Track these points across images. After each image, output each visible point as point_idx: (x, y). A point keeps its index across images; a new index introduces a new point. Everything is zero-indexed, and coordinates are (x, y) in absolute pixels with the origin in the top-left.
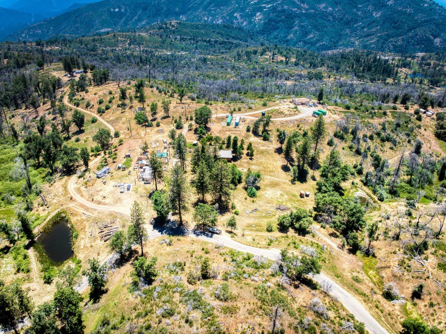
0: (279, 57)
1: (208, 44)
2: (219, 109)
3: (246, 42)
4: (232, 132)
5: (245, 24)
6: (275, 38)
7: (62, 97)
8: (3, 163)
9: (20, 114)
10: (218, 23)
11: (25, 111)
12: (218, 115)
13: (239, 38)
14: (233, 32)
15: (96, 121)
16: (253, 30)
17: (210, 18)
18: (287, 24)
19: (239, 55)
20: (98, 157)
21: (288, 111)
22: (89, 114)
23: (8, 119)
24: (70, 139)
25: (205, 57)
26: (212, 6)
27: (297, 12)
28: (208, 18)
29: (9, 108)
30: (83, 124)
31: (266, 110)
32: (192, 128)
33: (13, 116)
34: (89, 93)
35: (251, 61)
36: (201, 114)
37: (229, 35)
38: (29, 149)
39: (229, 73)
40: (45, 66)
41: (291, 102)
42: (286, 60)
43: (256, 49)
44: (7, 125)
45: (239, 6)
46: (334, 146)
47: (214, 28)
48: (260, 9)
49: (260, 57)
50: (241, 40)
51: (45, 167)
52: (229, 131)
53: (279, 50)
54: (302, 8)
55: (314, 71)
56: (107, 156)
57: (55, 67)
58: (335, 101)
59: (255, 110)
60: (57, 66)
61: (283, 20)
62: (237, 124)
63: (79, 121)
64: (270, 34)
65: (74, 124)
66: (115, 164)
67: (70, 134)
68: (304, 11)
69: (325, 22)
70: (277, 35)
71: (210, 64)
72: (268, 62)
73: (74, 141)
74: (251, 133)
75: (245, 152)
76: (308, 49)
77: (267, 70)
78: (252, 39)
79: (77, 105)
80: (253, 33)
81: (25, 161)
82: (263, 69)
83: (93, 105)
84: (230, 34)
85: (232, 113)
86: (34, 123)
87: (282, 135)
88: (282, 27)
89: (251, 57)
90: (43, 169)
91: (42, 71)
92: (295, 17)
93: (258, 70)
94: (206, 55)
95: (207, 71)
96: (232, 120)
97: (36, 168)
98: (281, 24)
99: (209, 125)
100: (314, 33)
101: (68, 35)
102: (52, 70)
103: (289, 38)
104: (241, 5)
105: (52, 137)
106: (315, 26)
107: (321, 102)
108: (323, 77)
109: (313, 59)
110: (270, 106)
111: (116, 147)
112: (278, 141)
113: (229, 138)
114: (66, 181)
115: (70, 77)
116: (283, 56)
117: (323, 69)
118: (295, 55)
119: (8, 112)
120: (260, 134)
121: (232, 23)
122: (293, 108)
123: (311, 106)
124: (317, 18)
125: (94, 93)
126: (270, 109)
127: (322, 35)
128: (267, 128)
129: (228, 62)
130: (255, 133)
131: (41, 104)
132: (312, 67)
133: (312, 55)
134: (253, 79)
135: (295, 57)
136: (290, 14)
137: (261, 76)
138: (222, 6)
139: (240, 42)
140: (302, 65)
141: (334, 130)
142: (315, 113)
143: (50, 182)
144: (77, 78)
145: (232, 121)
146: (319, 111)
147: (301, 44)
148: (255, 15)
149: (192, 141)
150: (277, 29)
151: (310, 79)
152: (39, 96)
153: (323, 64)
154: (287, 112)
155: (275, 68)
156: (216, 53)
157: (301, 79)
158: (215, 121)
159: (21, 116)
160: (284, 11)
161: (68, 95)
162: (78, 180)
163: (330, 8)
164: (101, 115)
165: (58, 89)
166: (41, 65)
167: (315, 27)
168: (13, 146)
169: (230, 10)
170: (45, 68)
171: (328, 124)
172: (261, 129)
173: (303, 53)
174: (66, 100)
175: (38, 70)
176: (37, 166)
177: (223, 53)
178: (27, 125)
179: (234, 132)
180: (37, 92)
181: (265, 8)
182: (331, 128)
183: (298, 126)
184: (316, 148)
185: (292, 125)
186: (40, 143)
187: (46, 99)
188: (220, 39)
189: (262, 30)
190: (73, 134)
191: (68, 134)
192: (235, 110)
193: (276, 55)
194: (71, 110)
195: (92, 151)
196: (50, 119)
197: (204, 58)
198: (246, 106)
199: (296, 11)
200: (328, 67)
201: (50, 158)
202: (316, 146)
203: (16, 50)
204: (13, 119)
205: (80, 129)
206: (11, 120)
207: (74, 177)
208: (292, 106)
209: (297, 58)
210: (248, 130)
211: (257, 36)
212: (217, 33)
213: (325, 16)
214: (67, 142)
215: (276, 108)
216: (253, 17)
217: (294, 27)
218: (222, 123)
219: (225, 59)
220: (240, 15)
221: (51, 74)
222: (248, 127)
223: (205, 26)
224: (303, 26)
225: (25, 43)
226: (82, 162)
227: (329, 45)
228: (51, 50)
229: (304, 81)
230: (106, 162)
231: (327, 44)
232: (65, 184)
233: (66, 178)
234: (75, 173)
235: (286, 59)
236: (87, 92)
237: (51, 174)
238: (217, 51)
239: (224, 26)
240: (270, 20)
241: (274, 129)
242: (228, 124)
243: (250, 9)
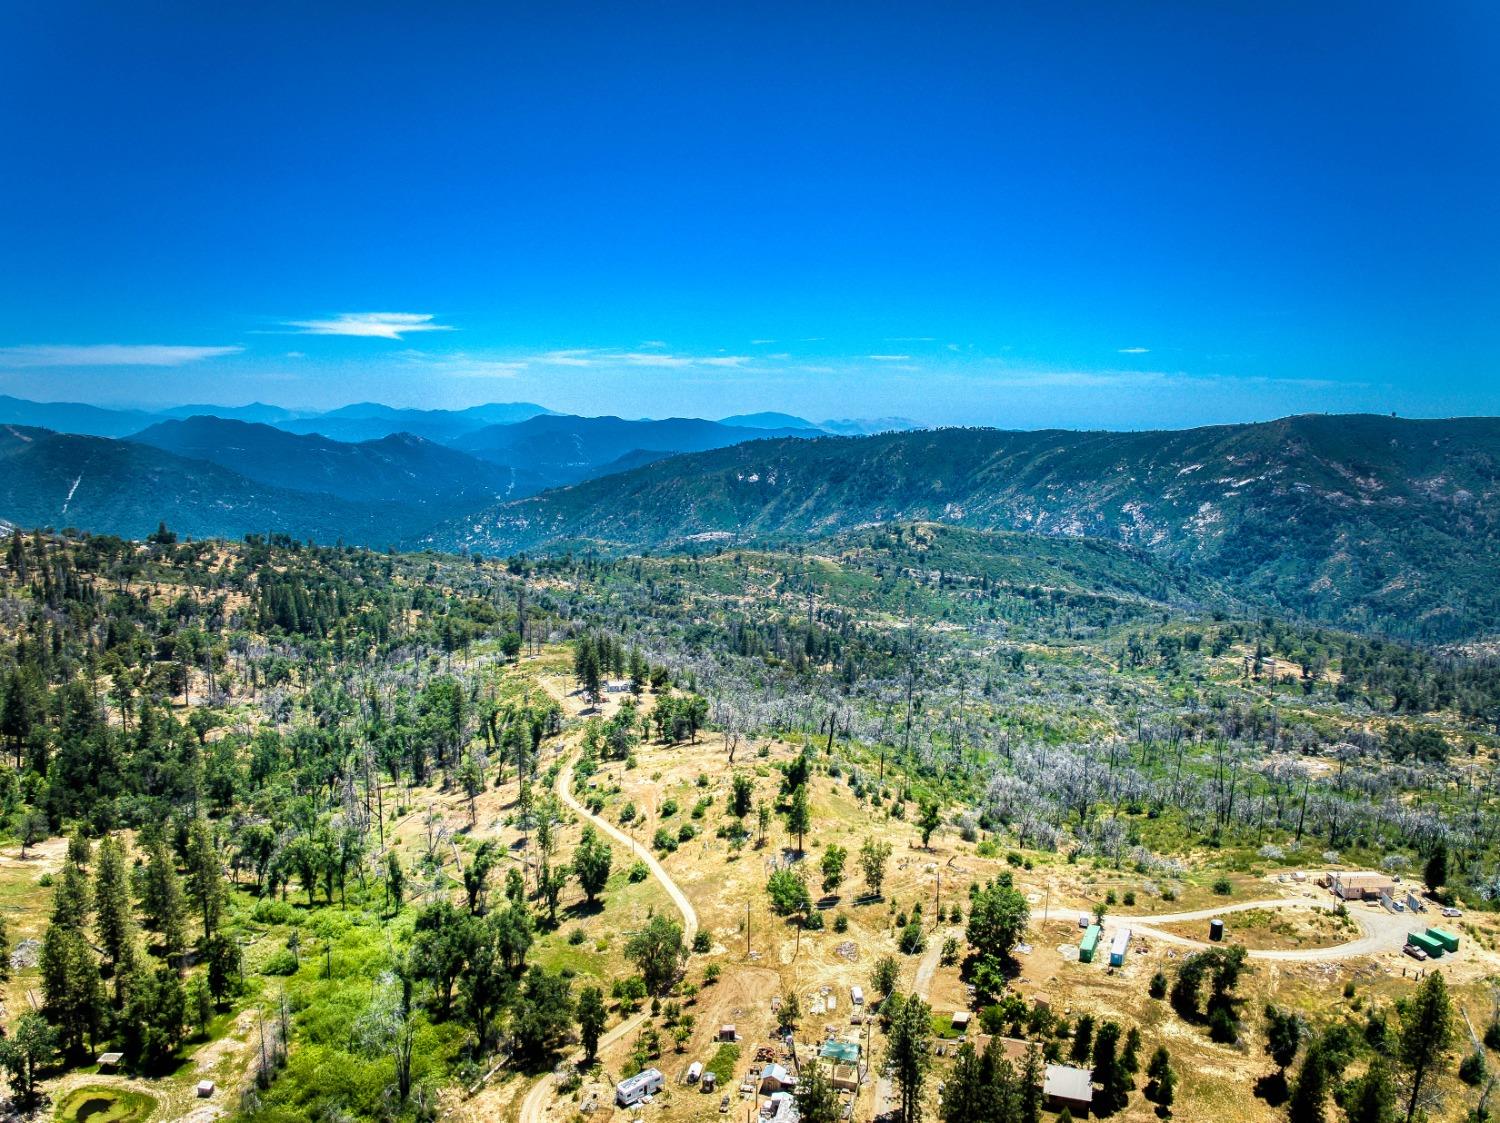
0: (1278, 664)
1: (1032, 602)
2: (1056, 890)
3: (1160, 599)
4: (1098, 990)
5: (1158, 537)
6: (1263, 587)
7: (554, 772)
8: (342, 977)
9: (424, 809)
10: (1066, 531)
11: (439, 797)
12: (1051, 914)
13: (1137, 587)
14: (1116, 565)
15: (645, 877)
16: (1188, 560)
17: (1042, 516)
18: (1308, 542)
19: (1135, 650)
20: (633, 1016)
21: (1311, 923)
22: (626, 848)
23: (385, 819)
24: (555, 927)
25: (1020, 649)
26: (1049, 477)
27: (1343, 504)
28: (1036, 515)
29: (395, 777)
30: (604, 882)
31: (1228, 910)
32: (953, 955)
33: (402, 813)
34: (636, 771)
35: (1177, 673)
36: (990, 912)
37: (1103, 575)
38: (425, 947)
39: (1096, 716)
40: (522, 653)
41: (1320, 884)
42: (1305, 677)
43: (1196, 631)
44: (379, 837)
45: (1139, 482)
46: (1485, 1084)
47: (1054, 552)
48: (1213, 493)
49: (1209, 659)
50: (1143, 594)
51: (465, 1024)
52: (1087, 984)
53: (1279, 640)
54: (1360, 489)
55: (1407, 724)
56: (660, 1020)
57: (551, 658)
58: (1493, 891)
59: (1188, 907)
60: (557, 657)
61: (1293, 530)
62: (1116, 962)
63: (591, 869)
64: (1248, 573)
65: (577, 878)
66: (683, 1059)
67: (559, 912)
68: (1367, 502)
69: (1447, 537)
70: (1274, 579)
71: (1035, 675)
72: (1239, 681)
73: (567, 940)
74: (1165, 1004)
75: (1141, 1079)
76: (1388, 629)
77: (1237, 715)
78: (1182, 589)
79: (598, 809)
80: (1187, 569)
81: (408, 990)
82: (1222, 707)
83: (644, 819)
84: (1107, 572)
85: (1100, 912)
86: (458, 848)
87: (1287, 1034)
88: (1290, 551)
89: (1178, 658)
90: (458, 1028)
91: (510, 666)
92: (1335, 519)
93: (1204, 710)
94: (1022, 640)
95: (1023, 703)
96: (1098, 939)
97: (434, 1016)
98: (1284, 543)
99: (1018, 951)
100: (1406, 575)
101: (604, 542)
102: (540, 668)
103: (1314, 588)
104: (1147, 477)
105: (502, 922)
106: (1409, 552)
107: (1439, 890)
108: (1446, 749)
109: (1406, 678)
110: (1243, 897)
111: (693, 991)
112: (1268, 1049)
113: (1086, 1024)
114: (518, 1094)
115: (589, 701)
116: (1292, 660)
117: (1443, 720)
118: (1337, 659)
119: (393, 791)
120: (1203, 1010)
121: (1116, 534)
122: (1328, 914)
123: (1401, 909)
124: (1417, 525)
125: (652, 772)
126: (1242, 907)
127: (1438, 583)
128: (1227, 991)
129: (1098, 671)
130: (1185, 1007)
131: (490, 783)
132: (1401, 710)
133: (1402, 663)
134: (1185, 742)
135: (1339, 667)
136: (1317, 511)
137: (1211, 734)
138: (1083, 478)
139: (1143, 600)
140: (1365, 700)
141: (1490, 1017)
142: (1413, 941)
143: (467, 1085)
144: (611, 708)
145: (1101, 945)
146: (1430, 933)
147: (1360, 611)
148: (1194, 510)
149: (950, 1007)
150: (1271, 556)
151: (1398, 756)
152: (489, 752)
153: (1446, 701)
154: (1305, 929)
155: (1266, 701)
156: (1057, 636)
157: (1363, 755)
158: (1037, 937)
159: (425, 814)
160: (1294, 499)
161: (574, 768)
162: (555, 1101)
163: (1463, 492)
164: (663, 857)
165: (548, 737)
166: (510, 649)
167: (1411, 555)
168: (385, 918)
169: (1110, 492)
170: (522, 661)
171: (1465, 989)
172: (1205, 989)
173: (1368, 651)
174: (564, 783)
175: (501, 664)
176: (440, 1012)
177: (1079, 637)
178: (436, 854)
179: (1105, 991)
180: (486, 737)
181: (1230, 489)
182: (1475, 1009)
183: (1349, 994)
184: (1415, 1096)
185: (1323, 984)
186: (463, 941)
187: (507, 768)
188: (1073, 588)
189: (1220, 561)
190: (568, 910)
191: (552, 910)
192: (1111, 900)
193: (1268, 654)
194: (575, 821)
195: (617, 994)
196: (508, 844)
197: (1013, 650)
198: (1155, 887)
199: (1340, 500)
200: (1465, 710)
201: (487, 994)
202: (1416, 1089)
203: (448, 581)
204: (400, 820)
205: (591, 897)
206: (393, 824)
207: (546, 1083)
208: (1328, 902)
209: (1344, 671)
210: (1157, 990)
211: (1199, 579)
212: (1064, 568)
213: (1445, 517)
214: (544, 938)
215: (1267, 905)
216: (1185, 515)
217: (1331, 554)
218: (1063, 947)
219: (1088, 660)
220: (1143, 510)
221: (536, 684)
222: (1158, 977)
223: (1025, 542)
224: (1364, 552)
225: (478, 561)
226: (577, 1029)
227: (1467, 618)
228: (548, 590)
229: (1376, 764)
230: (653, 1047)
231: (1460, 613)
232: (512, 1105)
233: (519, 1079)
234: (552, 1069)
235: (1305, 671)
236: (630, 767)
237: (477, 1054)
238: (1061, 630)
239: (1088, 545)
240: (1246, 529)
241: (1255, 996)
242: (1085, 957)
243: (1176, 492)
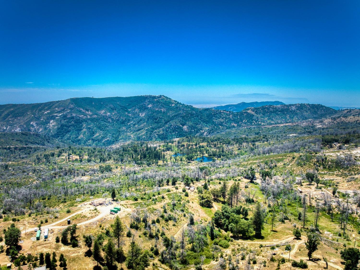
0: (74, 156)
1: (9, 151)
2: (27, 225)
3: (43, 145)
4: (43, 246)
5: (41, 130)
6: (68, 139)
10: (16, 131)
12: (27, 231)
13: (37, 143)
14: (31, 138)
16: (49, 135)
17: (9, 127)
18: (77, 127)
19: (38, 159)
21: (90, 213)
25: (7, 164)
26: (9, 117)
27: (84, 118)
28: (7, 127)
31: (71, 216)
32: (3, 250)
35: (50, 163)
36: (10, 236)
37: (27, 141)
39: (31, 177)
41: (90, 204)
42: (80, 158)
43: (53, 152)
45: (34, 116)
46: (132, 236)
47: (13, 136)
48: (53, 118)
49: (57, 158)
50: (38, 144)
52: (40, 245)
53: (73, 151)
54: (87, 114)
55: (103, 165)
58: (125, 196)
59: (61, 218)
61: (73, 125)
62: (46, 237)
64: (64, 136)
68: (89, 117)
69: (106, 123)
70: (70, 137)
71: (12, 170)
72: (65, 162)
74: (60, 243)
75: (58, 263)
76: (97, 145)
77: (65, 170)
78: (48, 142)
80: (49, 137)
82: (62, 169)
84: (29, 140)
85: (39, 226)
87: (89, 240)
88: (73, 130)
89: (49, 159)
92: (83, 121)
93: (57, 170)
94: (7, 161)
95: (10, 178)
96: (41, 233)
98: (71, 128)
99: (20, 243)
100: (99, 132)
103: (79, 138)
104: (36, 115)
106: (99, 127)
107: (115, 199)
108: (112, 168)
109: (102, 155)
110: (74, 212)
112: (86, 245)
113: (42, 255)
116: (77, 155)
117: (110, 162)
118: (87, 153)
120: (69, 241)
121: (30, 130)
122: (93, 211)
123: (108, 205)
124: (100, 121)
126: (74, 215)
127: (106, 133)
128: (74, 235)
129: (29, 166)
130: (65, 242)
132: (102, 162)
133: (100, 152)
134: (54, 179)
135: (87, 155)
136: (78, 120)
137: (60, 176)
138: (19, 116)
139: (38, 146)
140: (94, 161)
141: (130, 222)
142: (112, 211)
145: (41, 235)
146: (115, 208)
147: (90, 141)
148: (49, 122)
149: (5, 264)
150: (69, 131)
151: (102, 172)
153: (110, 158)
154: (89, 215)
155: (72, 166)
156: (17, 159)
157: (95, 173)
158: (24, 238)
160: (73, 118)
163: (109, 113)
167: (99, 128)
169: (27, 119)
171: (124, 218)
172: (69, 237)
173: (93, 150)
177: (23, 158)
179: (45, 245)
181: (57, 116)
182: (127, 221)
183: (101, 227)
184: (119, 244)
185: (95, 226)
188: (20, 145)
189: (57, 134)
192: (42, 223)
193: (71, 155)
197: (5, 165)
198: (52, 216)
199: (83, 117)
200: (114, 159)
202: (119, 242)
208: (92, 208)
209: (88, 156)
210: (58, 241)
211: (52, 139)
212: (16, 140)
213: (106, 119)
215: (79, 212)
216: (47, 124)
217: (82, 129)
218: (32, 238)
219: (26, 163)
220: (36, 123)
222: (57, 237)
223: (5, 135)
224: (89, 128)
227: (112, 140)
229: (98, 175)
231: (111, 139)
235: (80, 157)
238: (18, 157)
239: (22, 134)
240: (62, 126)
241: (81, 234)
242: (38, 239)
243: (44, 118)
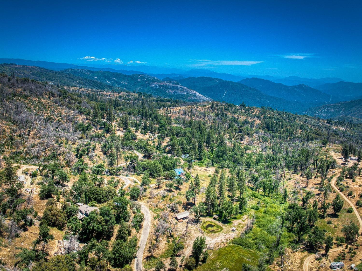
7: (331, 178)
8: (268, 214)
9: (295, 179)
11: (299, 177)
15: (351, 212)
20: (340, 247)
22: (348, 203)
23: (285, 180)
24: (324, 218)
29: (289, 170)
30: (340, 210)
33: (290, 179)
34: (355, 183)
38: (289, 213)
40: (327, 145)
44: (283, 184)
51: (295, 234)
56: (347, 251)
57: (335, 148)
60: (337, 148)
63: (337, 206)
65: (332, 207)
66: (350, 262)
67: (326, 214)
73: (326, 222)
79: (342, 190)
81: (283, 222)
83: (354, 196)
86: (302, 191)
90: (294, 235)
91: (323, 148)
97: (288, 230)
101: (355, 118)
102: (332, 150)
105: (310, 213)
111: (358, 246)
114: (305, 256)
115: (344, 161)
119: (288, 173)
125: (359, 184)
131: (313, 177)
143: (293, 249)
144: (350, 164)
152: (314, 169)
159: (295, 181)
161: (337, 178)
162: (314, 261)
164: (358, 208)
165: (331, 168)
166: (324, 144)
168: (281, 203)
170: (327, 147)
174: (333, 182)
175: (321, 147)
176: (290, 230)
178: (296, 191)
180: (314, 165)
186: (299, 214)
187: (318, 174)
190: (328, 215)
191: (324, 213)
194: (335, 192)
195: (337, 240)
196: (315, 193)
201: (302, 229)
203: (310, 123)
204: (289, 181)
205: (335, 213)
206: (287, 181)
207: (313, 256)
214: (320, 220)
221: (330, 154)
225: (318, 119)
226: (324, 245)
228: (337, 129)
230: (343, 256)
232: (303, 258)
233: (306, 253)
234: (315, 253)
236: (354, 181)
237: (297, 243)
